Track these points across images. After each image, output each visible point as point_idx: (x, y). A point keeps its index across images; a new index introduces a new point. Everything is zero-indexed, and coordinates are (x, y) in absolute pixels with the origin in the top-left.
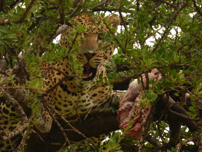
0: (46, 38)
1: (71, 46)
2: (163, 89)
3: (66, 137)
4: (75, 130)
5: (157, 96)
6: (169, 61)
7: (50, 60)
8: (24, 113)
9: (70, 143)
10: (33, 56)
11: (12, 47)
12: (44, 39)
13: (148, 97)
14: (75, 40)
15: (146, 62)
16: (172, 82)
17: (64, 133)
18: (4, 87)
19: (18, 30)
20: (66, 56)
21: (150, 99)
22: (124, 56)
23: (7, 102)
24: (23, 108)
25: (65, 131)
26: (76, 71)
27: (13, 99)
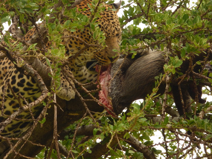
0: (67, 7)
1: (93, 14)
2: (188, 55)
3: (86, 108)
4: (95, 100)
5: (182, 62)
6: (192, 26)
7: (71, 29)
8: (43, 83)
9: (90, 113)
10: (54, 24)
11: (32, 16)
12: (65, 8)
13: (172, 63)
14: (97, 8)
15: (169, 26)
16: (195, 46)
17: (85, 103)
18: (25, 56)
20: (87, 24)
21: (174, 65)
22: (147, 21)
23: (25, 72)
24: (42, 78)
25: (85, 101)
26: (98, 39)
27: (32, 69)
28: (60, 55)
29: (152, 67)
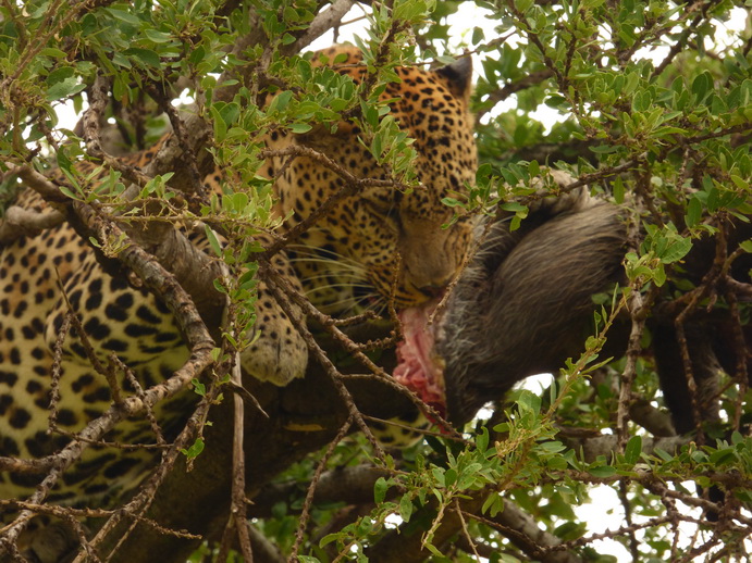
0: (280, 46)
1: (373, 71)
2: (709, 220)
3: (349, 403)
4: (381, 375)
5: (689, 246)
6: (723, 117)
7: (295, 122)
8: (196, 316)
9: (363, 423)
10: (235, 106)
11: (157, 79)
12: (272, 49)
13: (655, 247)
14: (385, 49)
15: (643, 116)
16: (735, 189)
17: (344, 387)
18: (133, 218)
19: (182, 13)
20: (352, 106)
21: (663, 255)
22: (563, 99)
24: (193, 298)
25: (345, 381)
26: (391, 161)
27: (158, 266)
28: (254, 215)
29: (584, 263)
